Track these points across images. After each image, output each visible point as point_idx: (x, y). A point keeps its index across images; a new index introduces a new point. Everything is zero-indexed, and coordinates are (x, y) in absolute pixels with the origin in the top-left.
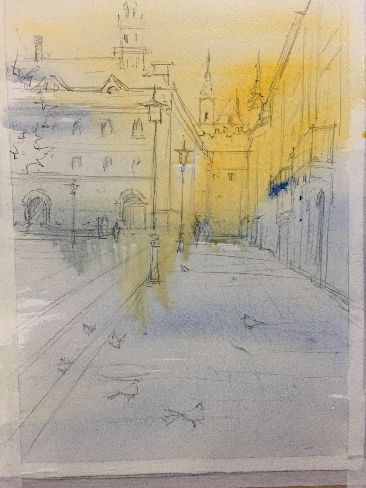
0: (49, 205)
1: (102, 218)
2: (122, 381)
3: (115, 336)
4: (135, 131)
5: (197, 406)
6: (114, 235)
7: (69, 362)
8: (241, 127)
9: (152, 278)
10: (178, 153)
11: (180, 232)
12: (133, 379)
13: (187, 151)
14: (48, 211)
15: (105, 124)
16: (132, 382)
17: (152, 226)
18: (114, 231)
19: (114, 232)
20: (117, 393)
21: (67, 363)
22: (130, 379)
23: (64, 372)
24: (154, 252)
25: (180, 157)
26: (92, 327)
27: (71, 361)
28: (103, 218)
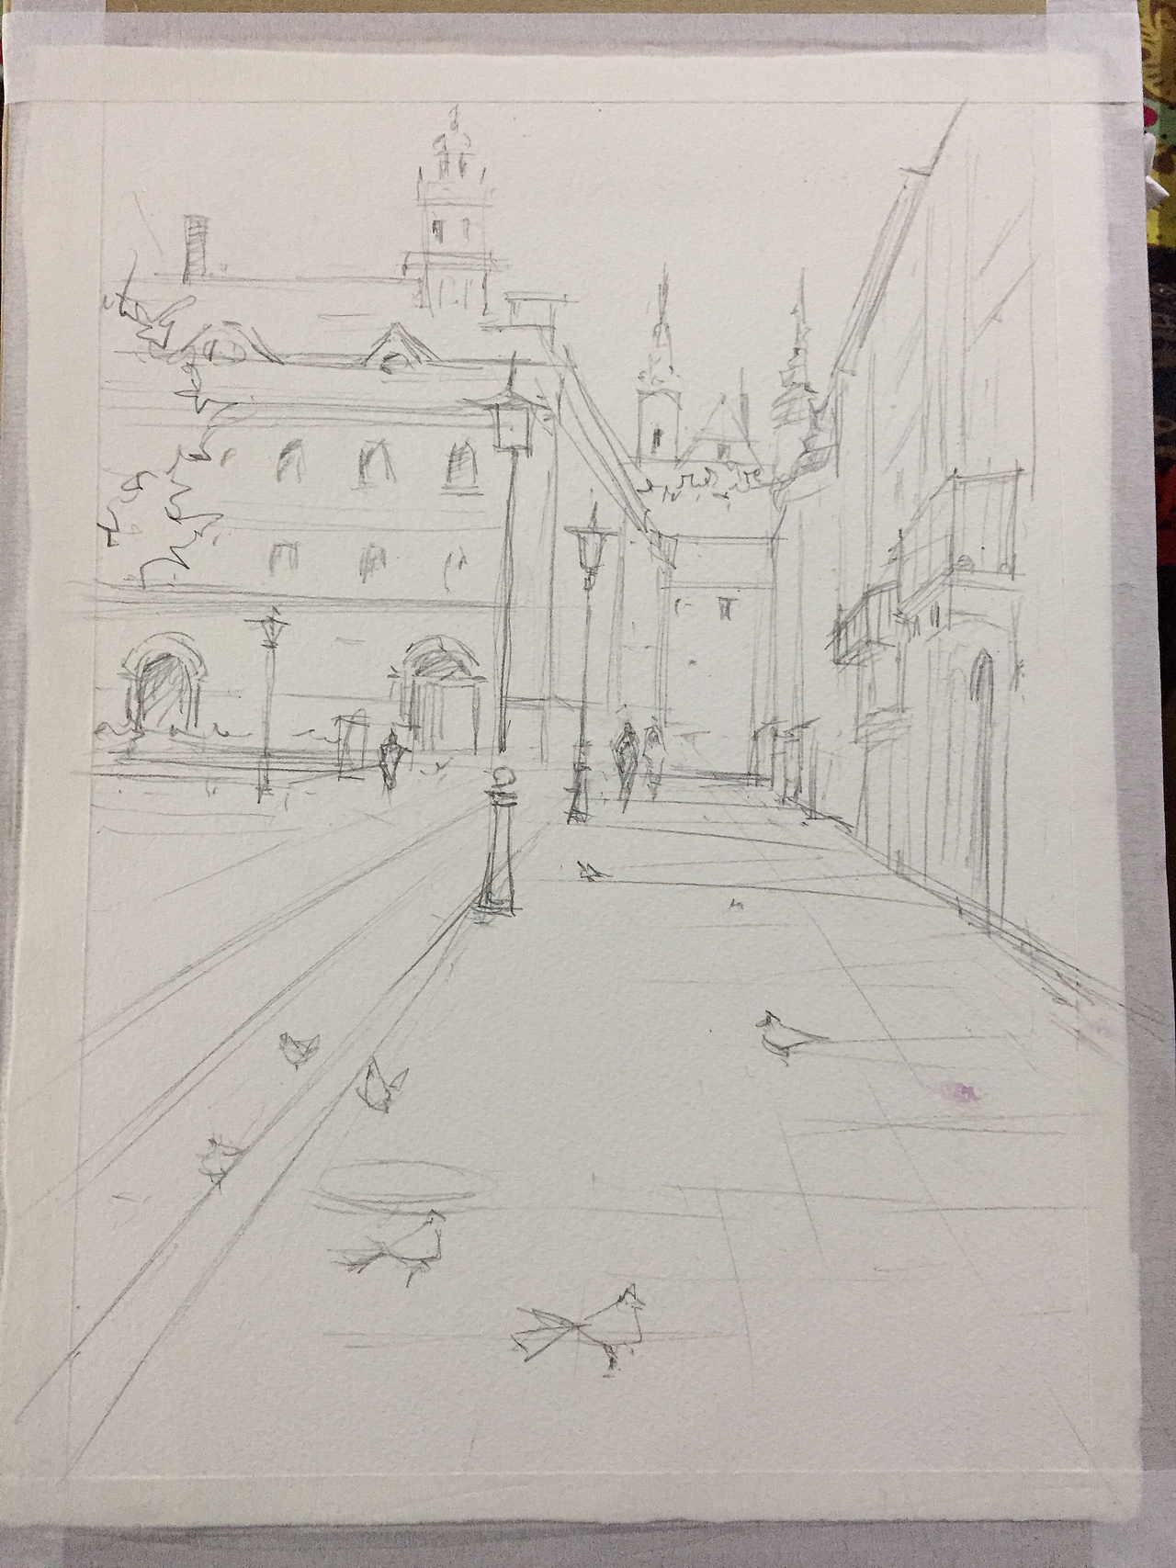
0: (198, 677)
1: (349, 719)
2: (394, 1213)
3: (375, 1072)
4: (453, 475)
5: (621, 1299)
6: (384, 767)
7: (234, 1151)
8: (755, 471)
9: (493, 898)
10: (576, 538)
11: (579, 763)
12: (427, 1207)
13: (601, 534)
14: (194, 695)
15: (371, 453)
16: (423, 1219)
17: (496, 744)
18: (384, 755)
19: (383, 760)
20: (377, 1253)
21: (228, 1151)
22: (414, 1207)
23: (219, 1178)
24: (500, 821)
25: (580, 550)
26: (307, 1044)
27: (241, 1148)
28: (353, 717)
